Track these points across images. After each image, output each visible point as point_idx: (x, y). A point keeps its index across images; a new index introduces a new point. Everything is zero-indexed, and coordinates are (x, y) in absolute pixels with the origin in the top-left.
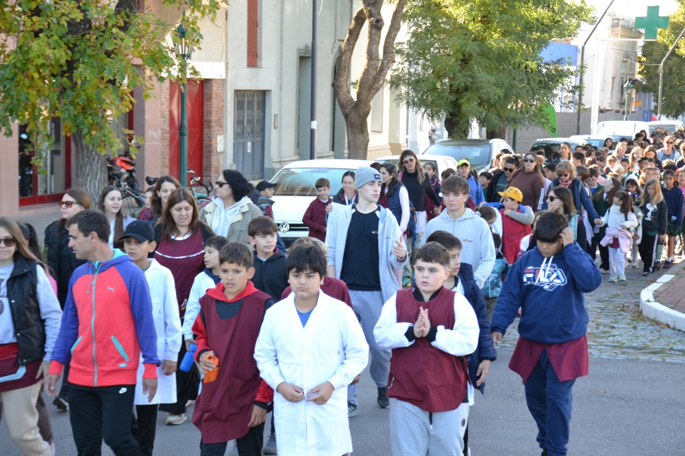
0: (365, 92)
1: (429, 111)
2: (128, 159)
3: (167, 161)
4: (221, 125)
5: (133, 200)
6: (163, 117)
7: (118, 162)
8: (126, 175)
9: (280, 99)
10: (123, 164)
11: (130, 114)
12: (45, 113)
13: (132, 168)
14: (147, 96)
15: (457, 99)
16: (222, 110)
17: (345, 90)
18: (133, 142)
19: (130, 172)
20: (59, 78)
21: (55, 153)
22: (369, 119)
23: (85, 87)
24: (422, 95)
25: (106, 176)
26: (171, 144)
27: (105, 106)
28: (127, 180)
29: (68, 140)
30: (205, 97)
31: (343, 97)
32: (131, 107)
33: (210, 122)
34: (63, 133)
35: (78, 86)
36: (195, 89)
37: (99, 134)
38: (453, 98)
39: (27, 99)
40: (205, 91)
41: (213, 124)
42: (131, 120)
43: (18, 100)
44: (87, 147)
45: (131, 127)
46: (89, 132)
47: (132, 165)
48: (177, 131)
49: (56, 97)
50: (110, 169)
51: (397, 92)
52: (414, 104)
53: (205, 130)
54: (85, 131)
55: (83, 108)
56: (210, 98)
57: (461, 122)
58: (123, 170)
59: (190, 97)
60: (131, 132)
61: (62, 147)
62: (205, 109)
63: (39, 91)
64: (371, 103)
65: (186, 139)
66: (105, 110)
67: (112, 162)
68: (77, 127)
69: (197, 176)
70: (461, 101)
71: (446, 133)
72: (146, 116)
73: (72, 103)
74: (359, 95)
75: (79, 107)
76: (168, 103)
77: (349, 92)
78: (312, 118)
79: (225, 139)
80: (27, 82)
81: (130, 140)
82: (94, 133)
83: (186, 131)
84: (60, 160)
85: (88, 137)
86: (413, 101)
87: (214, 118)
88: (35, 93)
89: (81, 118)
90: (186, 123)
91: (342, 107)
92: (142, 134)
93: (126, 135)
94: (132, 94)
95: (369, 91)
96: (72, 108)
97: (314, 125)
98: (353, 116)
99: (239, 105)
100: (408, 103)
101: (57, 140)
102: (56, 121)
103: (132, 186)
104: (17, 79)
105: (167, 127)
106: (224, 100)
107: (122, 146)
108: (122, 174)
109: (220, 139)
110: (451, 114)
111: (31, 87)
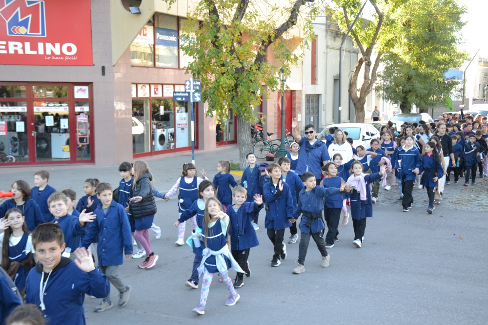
0: (363, 94)
1: (393, 101)
2: (260, 125)
3: (276, 126)
4: (300, 110)
5: (262, 143)
6: (275, 107)
7: (256, 127)
8: (259, 132)
9: (326, 98)
10: (258, 128)
11: (261, 106)
12: (226, 107)
13: (262, 129)
14: (267, 98)
15: (406, 96)
16: (300, 103)
17: (354, 93)
18: (262, 118)
19: (261, 131)
20: (231, 92)
21: (230, 123)
22: (365, 106)
23: (242, 96)
24: (390, 95)
25: (250, 132)
26: (278, 119)
27: (251, 103)
28: (260, 134)
29: (236, 118)
30: (293, 98)
31: (353, 96)
32: (260, 103)
33: (295, 108)
34: (233, 115)
35: (239, 95)
36: (289, 95)
37: (248, 115)
38: (404, 95)
39: (219, 101)
40: (293, 95)
41: (296, 109)
42: (261, 108)
43: (215, 102)
44: (243, 120)
45: (261, 111)
46: (244, 114)
47: (262, 128)
48: (281, 113)
49: (230, 100)
50: (252, 130)
51: (378, 93)
52: (386, 98)
53: (293, 112)
54: (242, 114)
55: (241, 104)
56: (295, 98)
57: (408, 106)
58: (258, 130)
59: (286, 98)
60: (262, 113)
61: (233, 121)
62: (293, 103)
63: (223, 98)
64: (366, 98)
65: (284, 116)
66: (250, 105)
67: (253, 127)
68: (239, 112)
69: (289, 132)
70: (407, 97)
71: (401, 111)
72: (268, 107)
73: (236, 102)
74: (361, 94)
75: (239, 104)
76: (277, 101)
77: (356, 94)
78: (339, 106)
79: (302, 116)
80: (219, 94)
81: (261, 117)
82: (245, 114)
83: (284, 113)
84: (233, 126)
85: (243, 116)
86: (385, 97)
87: (297, 107)
88: (222, 98)
89: (240, 108)
90: (284, 109)
91: (353, 100)
92: (266, 114)
93: (259, 115)
94: (261, 97)
95: (365, 93)
96: (236, 104)
97: (340, 108)
98: (358, 104)
99: (308, 101)
100: (383, 98)
101: (231, 118)
102: (231, 110)
103: (262, 137)
104: (215, 93)
105: (276, 111)
106: (301, 99)
107: (258, 119)
108: (258, 132)
109: (299, 116)
110: (403, 102)
111: (221, 96)
